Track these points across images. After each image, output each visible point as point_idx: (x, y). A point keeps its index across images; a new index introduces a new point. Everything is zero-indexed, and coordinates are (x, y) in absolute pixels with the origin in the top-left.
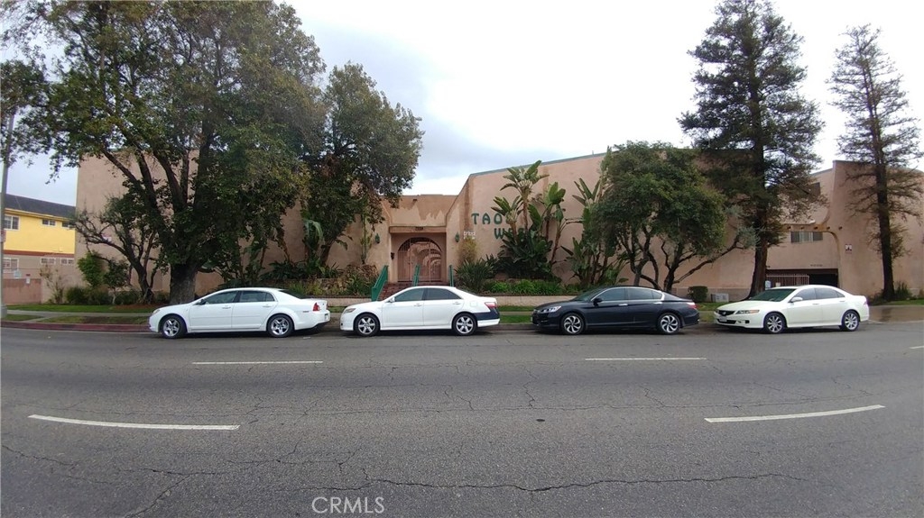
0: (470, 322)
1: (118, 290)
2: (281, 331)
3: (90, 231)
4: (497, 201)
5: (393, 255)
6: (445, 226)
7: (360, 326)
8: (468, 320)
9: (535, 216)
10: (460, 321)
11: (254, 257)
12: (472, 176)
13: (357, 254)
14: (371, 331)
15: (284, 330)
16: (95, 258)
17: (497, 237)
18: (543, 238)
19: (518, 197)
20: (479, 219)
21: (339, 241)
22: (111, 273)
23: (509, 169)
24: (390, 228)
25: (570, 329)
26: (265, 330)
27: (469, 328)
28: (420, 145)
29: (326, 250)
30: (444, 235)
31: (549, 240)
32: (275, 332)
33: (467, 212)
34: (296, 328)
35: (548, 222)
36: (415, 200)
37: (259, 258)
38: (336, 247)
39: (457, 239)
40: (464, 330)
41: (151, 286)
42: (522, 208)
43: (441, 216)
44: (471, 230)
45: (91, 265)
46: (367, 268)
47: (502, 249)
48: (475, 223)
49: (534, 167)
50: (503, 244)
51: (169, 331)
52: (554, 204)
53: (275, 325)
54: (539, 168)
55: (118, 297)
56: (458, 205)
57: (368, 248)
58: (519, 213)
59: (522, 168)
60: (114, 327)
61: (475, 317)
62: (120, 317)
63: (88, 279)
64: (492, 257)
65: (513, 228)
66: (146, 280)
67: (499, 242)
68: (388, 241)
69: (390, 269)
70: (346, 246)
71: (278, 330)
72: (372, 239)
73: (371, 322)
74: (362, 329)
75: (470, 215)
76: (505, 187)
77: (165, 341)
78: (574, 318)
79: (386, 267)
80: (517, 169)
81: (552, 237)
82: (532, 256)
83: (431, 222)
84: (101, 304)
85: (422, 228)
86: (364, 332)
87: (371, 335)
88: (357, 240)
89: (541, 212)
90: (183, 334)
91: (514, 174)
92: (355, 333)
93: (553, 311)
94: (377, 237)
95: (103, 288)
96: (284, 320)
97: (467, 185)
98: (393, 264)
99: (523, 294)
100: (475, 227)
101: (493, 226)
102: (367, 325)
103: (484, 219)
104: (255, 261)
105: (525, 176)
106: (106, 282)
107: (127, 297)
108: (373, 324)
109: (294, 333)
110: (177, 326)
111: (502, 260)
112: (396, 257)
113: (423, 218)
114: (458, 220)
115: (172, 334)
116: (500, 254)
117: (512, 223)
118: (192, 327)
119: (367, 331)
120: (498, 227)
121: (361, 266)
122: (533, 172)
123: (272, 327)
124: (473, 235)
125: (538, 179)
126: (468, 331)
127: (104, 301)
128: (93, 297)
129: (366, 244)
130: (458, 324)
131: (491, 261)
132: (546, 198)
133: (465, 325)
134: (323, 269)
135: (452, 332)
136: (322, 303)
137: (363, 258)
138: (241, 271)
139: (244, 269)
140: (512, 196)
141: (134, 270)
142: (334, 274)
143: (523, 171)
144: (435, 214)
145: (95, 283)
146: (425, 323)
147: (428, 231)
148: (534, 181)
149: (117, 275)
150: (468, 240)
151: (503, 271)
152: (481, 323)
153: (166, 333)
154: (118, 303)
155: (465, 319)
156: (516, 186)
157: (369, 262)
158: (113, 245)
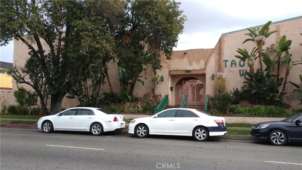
0: (204, 133)
1: (32, 107)
2: (97, 132)
3: (18, 77)
4: (240, 51)
5: (172, 89)
6: (205, 69)
7: (138, 131)
8: (203, 131)
9: (267, 61)
10: (198, 132)
11: (94, 90)
12: (223, 36)
13: (150, 88)
14: (144, 134)
15: (98, 131)
16: (22, 90)
17: (241, 76)
18: (274, 76)
19: (255, 48)
20: (228, 64)
21: (139, 80)
22: (29, 98)
23: (248, 29)
24: (170, 71)
25: (276, 141)
26: (89, 131)
27: (204, 136)
28: (185, 18)
29: (133, 85)
30: (204, 75)
31: (280, 77)
32: (94, 133)
33: (220, 59)
34: (104, 131)
35: (279, 65)
36: (185, 53)
37: (97, 90)
38: (138, 84)
39: (213, 77)
40: (200, 138)
41: (46, 106)
42: (257, 55)
43: (202, 63)
44: (223, 72)
45: (20, 94)
46: (155, 97)
47: (244, 84)
48: (226, 67)
49: (267, 26)
50: (245, 80)
51: (46, 129)
52: (284, 51)
53: (94, 129)
54: (270, 26)
55: (32, 111)
56: (214, 55)
57: (156, 84)
58: (256, 58)
59: (258, 27)
60: (24, 126)
61: (208, 130)
62: (28, 121)
63: (18, 101)
64: (237, 89)
65: (252, 70)
66: (44, 102)
67: (243, 79)
68: (168, 80)
69: (170, 97)
70: (143, 83)
71: (95, 131)
72: (159, 78)
73: (144, 129)
74: (139, 133)
75: (222, 61)
76: (246, 41)
77: (43, 134)
78: (279, 133)
79: (167, 96)
80: (254, 28)
81: (282, 75)
82: (265, 89)
83: (195, 67)
84: (24, 114)
85: (189, 71)
86: (140, 135)
87: (144, 137)
88: (149, 79)
89: (273, 57)
90: (52, 131)
91: (252, 32)
92: (135, 136)
93: (263, 127)
94: (162, 78)
95: (25, 106)
96: (98, 126)
97: (220, 42)
98: (172, 94)
99: (256, 115)
100: (226, 70)
101: (238, 68)
102: (142, 131)
103: (232, 64)
104: (95, 92)
105: (260, 33)
106: (26, 103)
107: (36, 111)
108: (145, 131)
109: (103, 134)
110: (49, 126)
111: (245, 92)
112: (174, 89)
113: (191, 64)
114: (214, 65)
115: (47, 131)
116: (243, 88)
117: (251, 66)
118: (56, 127)
119: (142, 134)
120: (242, 69)
121: (152, 95)
122: (265, 30)
123: (93, 130)
124: (224, 75)
125: (269, 34)
126: (203, 138)
127: (25, 113)
128: (20, 111)
129: (155, 81)
130: (196, 133)
131: (236, 92)
132: (277, 47)
133: (201, 134)
134: (130, 97)
135: (192, 138)
136: (120, 117)
137: (153, 90)
138: (88, 98)
139: (90, 97)
140: (250, 47)
141: (39, 97)
142: (136, 100)
143: (258, 29)
144: (198, 62)
145: (21, 103)
146: (176, 131)
147: (194, 73)
148: (267, 36)
149: (31, 99)
150: (220, 78)
151: (245, 99)
152: (212, 134)
153: (45, 130)
154: (32, 114)
155: (201, 130)
156: (253, 40)
157: (157, 92)
158: (29, 84)
